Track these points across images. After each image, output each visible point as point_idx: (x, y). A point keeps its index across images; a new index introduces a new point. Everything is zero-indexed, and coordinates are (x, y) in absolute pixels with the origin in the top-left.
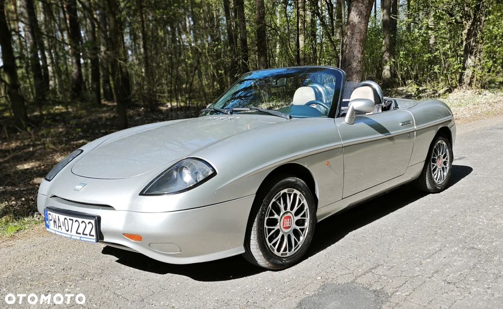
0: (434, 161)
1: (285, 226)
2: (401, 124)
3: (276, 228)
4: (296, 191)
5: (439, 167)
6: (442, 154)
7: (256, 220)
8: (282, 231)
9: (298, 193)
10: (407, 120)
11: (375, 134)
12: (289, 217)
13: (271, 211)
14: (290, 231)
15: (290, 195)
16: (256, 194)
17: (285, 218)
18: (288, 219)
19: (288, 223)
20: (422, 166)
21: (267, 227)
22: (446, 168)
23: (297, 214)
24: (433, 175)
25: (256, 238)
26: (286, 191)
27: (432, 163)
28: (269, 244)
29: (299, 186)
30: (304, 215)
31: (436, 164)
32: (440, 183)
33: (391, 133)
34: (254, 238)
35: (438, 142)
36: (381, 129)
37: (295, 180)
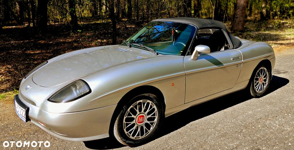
0: (257, 79)
1: (139, 121)
2: (232, 59)
3: (132, 123)
4: (148, 101)
5: (260, 83)
6: (263, 75)
7: (117, 119)
8: (137, 124)
9: (150, 102)
10: (237, 56)
11: (213, 66)
12: (143, 116)
13: (129, 113)
14: (143, 124)
15: (144, 104)
16: (118, 104)
17: (139, 117)
18: (142, 118)
19: (142, 119)
20: (247, 83)
21: (125, 123)
22: (266, 83)
23: (149, 114)
24: (255, 87)
25: (117, 129)
26: (141, 101)
27: (255, 81)
28: (126, 132)
29: (151, 98)
30: (154, 115)
31: (258, 81)
32: (260, 92)
33: (224, 65)
34: (116, 129)
35: (261, 68)
36: (217, 63)
37: (148, 95)
